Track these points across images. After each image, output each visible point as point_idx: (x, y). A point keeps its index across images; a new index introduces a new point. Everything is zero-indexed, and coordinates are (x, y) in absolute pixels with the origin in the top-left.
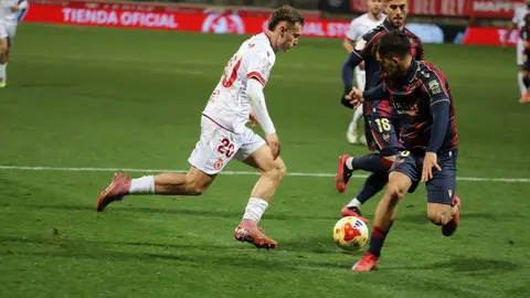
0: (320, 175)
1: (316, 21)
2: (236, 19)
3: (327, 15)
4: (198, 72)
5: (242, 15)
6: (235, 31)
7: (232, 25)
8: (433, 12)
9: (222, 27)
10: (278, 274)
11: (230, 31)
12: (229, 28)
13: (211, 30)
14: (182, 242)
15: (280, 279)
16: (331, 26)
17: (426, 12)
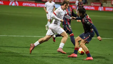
0: (35, 36)
1: (34, 3)
2: (17, 3)
3: (37, 2)
4: (8, 14)
5: (18, 2)
6: (17, 5)
7: (16, 4)
8: (59, 2)
9: (13, 4)
10: (26, 58)
11: (16, 5)
12: (15, 4)
13: (11, 5)
14: (4, 51)
15: (26, 59)
16: (37, 4)
17: (57, 2)
